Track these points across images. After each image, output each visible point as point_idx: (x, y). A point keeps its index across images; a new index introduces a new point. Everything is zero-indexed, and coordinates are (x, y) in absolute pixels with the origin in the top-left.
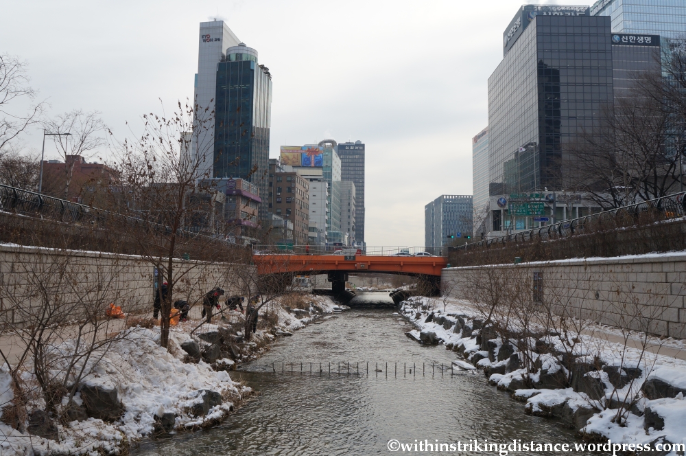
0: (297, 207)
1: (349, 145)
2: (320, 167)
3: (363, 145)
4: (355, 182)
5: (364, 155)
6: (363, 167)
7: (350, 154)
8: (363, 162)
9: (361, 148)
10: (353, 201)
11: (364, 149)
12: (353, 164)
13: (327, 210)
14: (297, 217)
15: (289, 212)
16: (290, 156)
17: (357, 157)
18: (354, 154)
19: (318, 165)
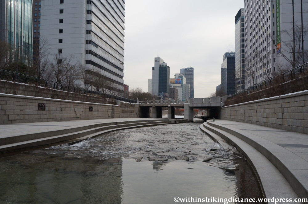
0: (175, 96)
1: (188, 68)
2: (180, 84)
3: (193, 69)
4: (190, 84)
5: (193, 72)
6: (193, 76)
7: (189, 72)
8: (193, 74)
9: (192, 70)
10: (189, 90)
11: (193, 70)
12: (190, 75)
13: (182, 97)
14: (175, 98)
15: (173, 97)
16: (172, 81)
17: (191, 72)
18: (190, 72)
19: (179, 83)
